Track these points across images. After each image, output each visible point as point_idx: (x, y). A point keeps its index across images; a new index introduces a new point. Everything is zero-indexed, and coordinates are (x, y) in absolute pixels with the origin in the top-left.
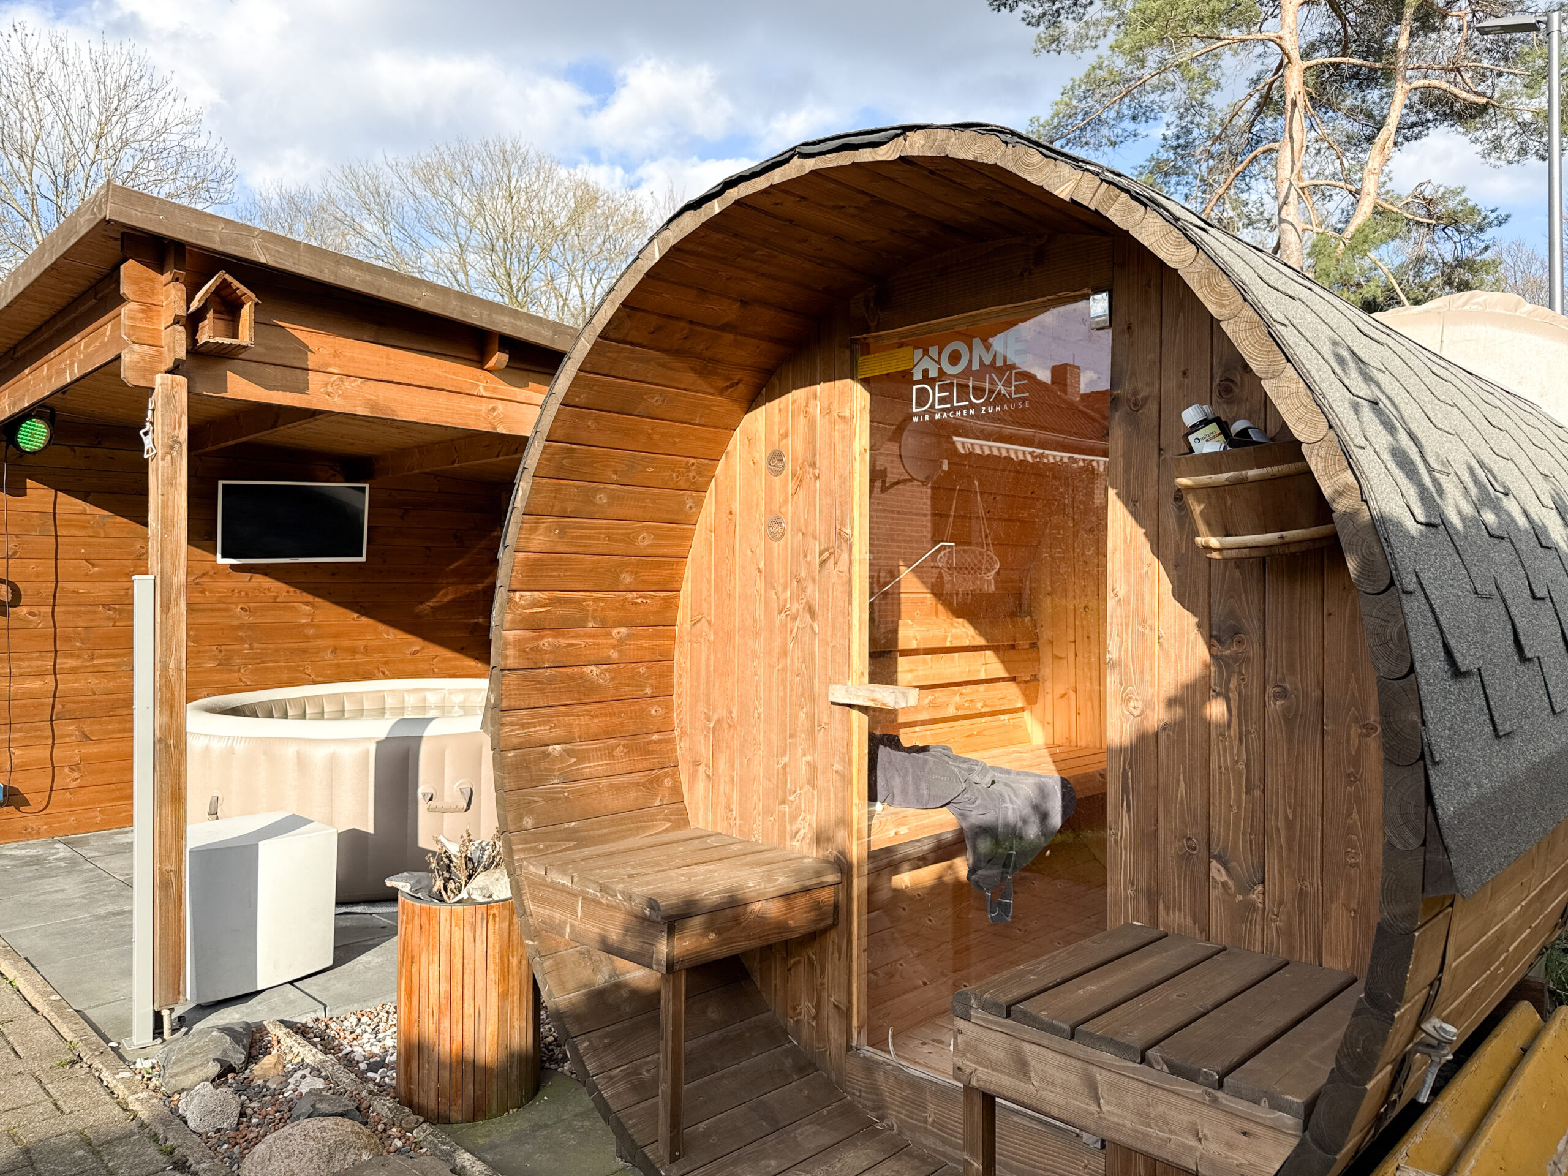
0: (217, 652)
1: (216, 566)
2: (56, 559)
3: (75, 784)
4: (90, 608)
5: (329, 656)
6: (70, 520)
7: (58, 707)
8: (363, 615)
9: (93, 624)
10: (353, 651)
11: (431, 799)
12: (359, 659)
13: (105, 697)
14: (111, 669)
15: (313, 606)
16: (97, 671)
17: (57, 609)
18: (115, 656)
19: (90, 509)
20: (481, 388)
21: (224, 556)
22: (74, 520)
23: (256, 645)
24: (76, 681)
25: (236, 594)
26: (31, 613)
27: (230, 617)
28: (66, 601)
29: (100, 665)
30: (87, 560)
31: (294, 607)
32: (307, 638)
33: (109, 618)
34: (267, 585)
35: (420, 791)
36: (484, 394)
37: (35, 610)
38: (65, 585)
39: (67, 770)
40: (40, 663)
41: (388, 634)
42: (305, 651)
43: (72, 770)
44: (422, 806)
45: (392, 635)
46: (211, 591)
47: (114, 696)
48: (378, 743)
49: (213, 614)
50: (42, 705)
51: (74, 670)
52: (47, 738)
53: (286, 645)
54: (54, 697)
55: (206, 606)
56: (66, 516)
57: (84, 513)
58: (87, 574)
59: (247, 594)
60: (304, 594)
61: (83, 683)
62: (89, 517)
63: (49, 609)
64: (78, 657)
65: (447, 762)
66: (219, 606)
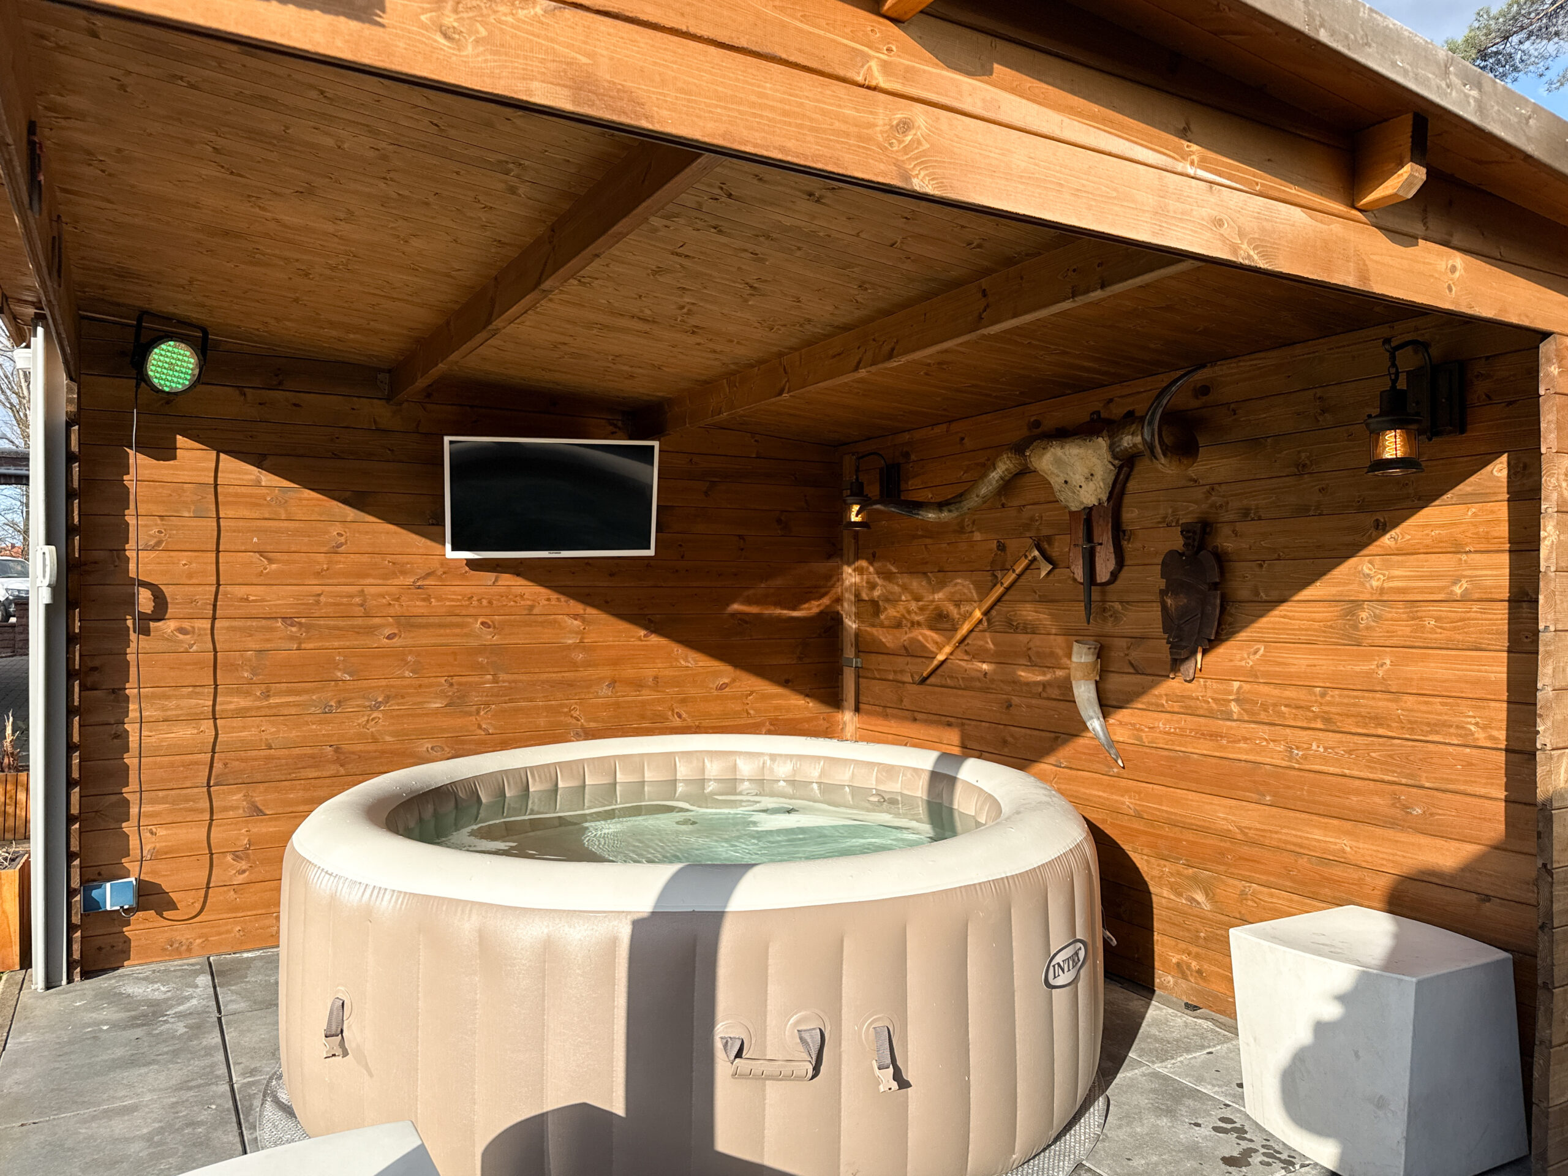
0: (446, 686)
1: (446, 563)
2: (218, 551)
3: (241, 878)
4: (264, 622)
5: (605, 691)
6: (236, 495)
7: (218, 765)
8: (653, 632)
9: (268, 646)
10: (638, 684)
11: (739, 1055)
12: (647, 695)
13: (286, 752)
14: (293, 711)
15: (584, 620)
16: (274, 714)
17: (218, 624)
18: (298, 693)
19: (267, 479)
20: (873, 64)
21: (454, 548)
22: (244, 495)
23: (502, 676)
24: (244, 728)
25: (475, 603)
26: (182, 631)
27: (466, 635)
28: (230, 612)
29: (278, 705)
30: (261, 553)
31: (555, 621)
32: (574, 666)
33: (292, 638)
34: (519, 590)
35: (721, 1030)
36: (881, 81)
37: (186, 624)
38: (229, 588)
39: (229, 858)
40: (193, 702)
41: (686, 661)
42: (571, 684)
43: (237, 857)
44: (723, 1066)
45: (694, 661)
46: (439, 599)
47: (297, 751)
48: (635, 923)
49: (442, 631)
50: (196, 763)
51: (241, 713)
52: (202, 811)
53: (544, 676)
54: (213, 752)
55: (431, 620)
56: (231, 489)
57: (258, 484)
58: (261, 574)
59: (490, 602)
60: (572, 602)
61: (254, 731)
62: (265, 491)
63: (207, 624)
64: (248, 693)
65: (771, 971)
66: (449, 619)
